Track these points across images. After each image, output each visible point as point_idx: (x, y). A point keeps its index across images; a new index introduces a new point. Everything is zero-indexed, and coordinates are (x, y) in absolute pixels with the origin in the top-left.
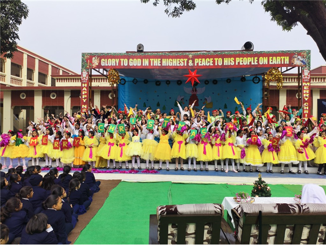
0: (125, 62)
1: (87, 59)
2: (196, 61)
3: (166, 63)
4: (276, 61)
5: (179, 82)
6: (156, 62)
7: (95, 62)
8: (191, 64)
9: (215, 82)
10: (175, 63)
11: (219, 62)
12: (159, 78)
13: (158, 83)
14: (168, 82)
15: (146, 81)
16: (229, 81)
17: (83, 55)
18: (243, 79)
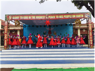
0: (22, 18)
1: (7, 17)
2: (49, 17)
3: (38, 18)
4: (78, 16)
5: (45, 26)
6: (34, 18)
7: (10, 18)
8: (47, 18)
9: (57, 26)
10: (41, 18)
11: (57, 17)
12: (37, 24)
13: (37, 26)
14: (41, 26)
15: (33, 26)
16: (61, 25)
17: (6, 15)
18: (66, 25)
